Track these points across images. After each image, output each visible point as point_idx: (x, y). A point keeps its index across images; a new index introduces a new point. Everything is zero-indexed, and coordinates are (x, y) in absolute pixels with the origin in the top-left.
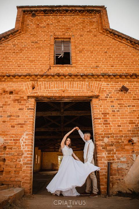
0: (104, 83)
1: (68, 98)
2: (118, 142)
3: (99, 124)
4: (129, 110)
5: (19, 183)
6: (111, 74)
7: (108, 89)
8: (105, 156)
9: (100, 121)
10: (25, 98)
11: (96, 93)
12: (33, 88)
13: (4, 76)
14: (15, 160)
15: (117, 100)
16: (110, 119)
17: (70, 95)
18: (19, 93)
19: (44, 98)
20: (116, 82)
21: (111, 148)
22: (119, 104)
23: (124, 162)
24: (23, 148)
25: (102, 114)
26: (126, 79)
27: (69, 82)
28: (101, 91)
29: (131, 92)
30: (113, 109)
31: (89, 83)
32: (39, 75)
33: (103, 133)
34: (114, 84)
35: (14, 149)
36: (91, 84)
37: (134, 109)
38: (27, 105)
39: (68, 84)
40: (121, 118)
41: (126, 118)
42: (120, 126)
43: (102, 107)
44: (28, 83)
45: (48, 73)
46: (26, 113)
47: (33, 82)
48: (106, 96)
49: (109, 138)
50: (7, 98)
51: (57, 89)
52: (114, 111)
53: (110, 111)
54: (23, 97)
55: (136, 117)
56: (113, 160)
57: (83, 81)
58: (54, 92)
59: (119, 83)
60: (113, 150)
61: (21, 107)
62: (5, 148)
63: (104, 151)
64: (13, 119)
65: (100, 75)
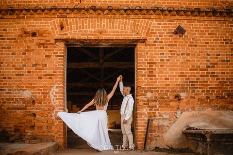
0: (154, 22)
1: (106, 42)
2: (163, 98)
3: (143, 76)
4: (181, 59)
5: (53, 138)
6: (166, 8)
7: (158, 30)
8: (146, 113)
9: (145, 72)
10: (52, 41)
11: (143, 36)
12: (62, 28)
13: (22, 10)
14: (46, 115)
15: (169, 45)
16: (157, 70)
17: (109, 37)
18: (44, 35)
19: (76, 42)
20: (170, 21)
21: (154, 103)
22: (170, 51)
23: (166, 119)
24: (54, 103)
25: (148, 63)
26: (184, 17)
27: (109, 19)
28: (150, 33)
29: (189, 35)
30: (162, 57)
31: (135, 22)
32: (68, 9)
33: (147, 87)
34: (167, 23)
35: (44, 103)
36: (137, 23)
37: (189, 58)
38: (55, 51)
39: (107, 23)
40: (170, 69)
41: (177, 69)
42: (168, 79)
43: (149, 55)
44: (55, 20)
45: (80, 6)
46: (55, 61)
47: (61, 19)
48: (155, 40)
49: (152, 92)
50: (30, 41)
51: (92, 30)
52: (163, 60)
53: (158, 60)
54: (49, 41)
55: (189, 69)
56: (155, 116)
57: (126, 18)
58: (88, 33)
59: (175, 22)
60: (156, 106)
61: (47, 53)
62: (34, 102)
63: (145, 107)
64: (39, 69)
65: (150, 10)
